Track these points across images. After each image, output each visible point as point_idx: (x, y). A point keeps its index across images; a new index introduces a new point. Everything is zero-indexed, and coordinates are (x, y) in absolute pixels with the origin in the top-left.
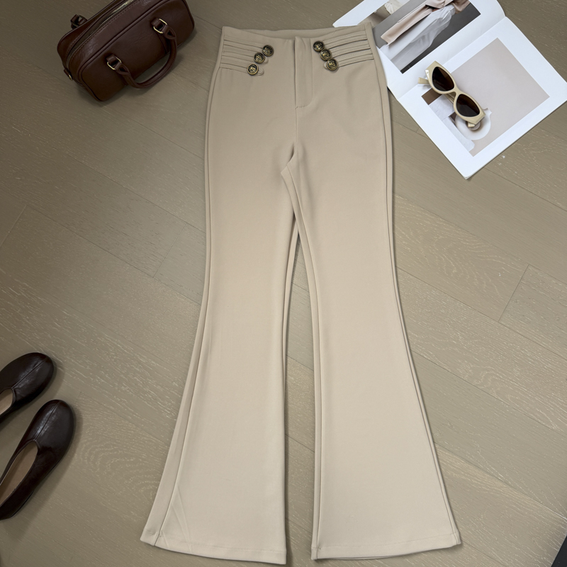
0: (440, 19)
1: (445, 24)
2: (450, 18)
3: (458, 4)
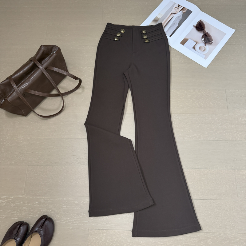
0: (178, 16)
2: (182, 15)
3: (183, 10)
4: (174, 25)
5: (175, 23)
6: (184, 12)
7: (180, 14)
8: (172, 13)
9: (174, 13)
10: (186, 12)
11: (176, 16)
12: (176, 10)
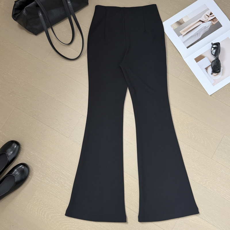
0: (205, 27)
1: (207, 29)
2: (210, 27)
3: (213, 21)
4: (197, 35)
5: (199, 34)
6: (213, 24)
7: (208, 24)
8: (200, 20)
9: (202, 21)
10: (215, 24)
11: (203, 25)
12: (205, 18)
